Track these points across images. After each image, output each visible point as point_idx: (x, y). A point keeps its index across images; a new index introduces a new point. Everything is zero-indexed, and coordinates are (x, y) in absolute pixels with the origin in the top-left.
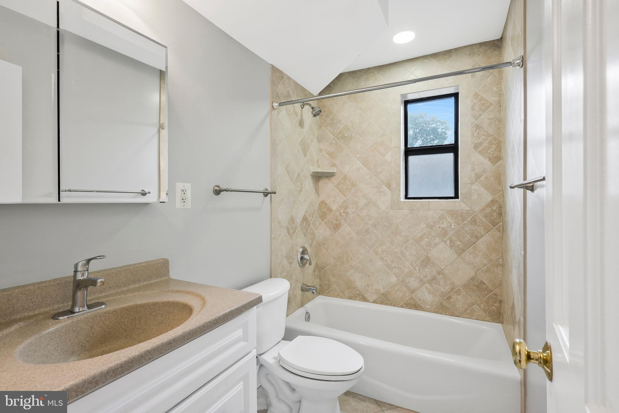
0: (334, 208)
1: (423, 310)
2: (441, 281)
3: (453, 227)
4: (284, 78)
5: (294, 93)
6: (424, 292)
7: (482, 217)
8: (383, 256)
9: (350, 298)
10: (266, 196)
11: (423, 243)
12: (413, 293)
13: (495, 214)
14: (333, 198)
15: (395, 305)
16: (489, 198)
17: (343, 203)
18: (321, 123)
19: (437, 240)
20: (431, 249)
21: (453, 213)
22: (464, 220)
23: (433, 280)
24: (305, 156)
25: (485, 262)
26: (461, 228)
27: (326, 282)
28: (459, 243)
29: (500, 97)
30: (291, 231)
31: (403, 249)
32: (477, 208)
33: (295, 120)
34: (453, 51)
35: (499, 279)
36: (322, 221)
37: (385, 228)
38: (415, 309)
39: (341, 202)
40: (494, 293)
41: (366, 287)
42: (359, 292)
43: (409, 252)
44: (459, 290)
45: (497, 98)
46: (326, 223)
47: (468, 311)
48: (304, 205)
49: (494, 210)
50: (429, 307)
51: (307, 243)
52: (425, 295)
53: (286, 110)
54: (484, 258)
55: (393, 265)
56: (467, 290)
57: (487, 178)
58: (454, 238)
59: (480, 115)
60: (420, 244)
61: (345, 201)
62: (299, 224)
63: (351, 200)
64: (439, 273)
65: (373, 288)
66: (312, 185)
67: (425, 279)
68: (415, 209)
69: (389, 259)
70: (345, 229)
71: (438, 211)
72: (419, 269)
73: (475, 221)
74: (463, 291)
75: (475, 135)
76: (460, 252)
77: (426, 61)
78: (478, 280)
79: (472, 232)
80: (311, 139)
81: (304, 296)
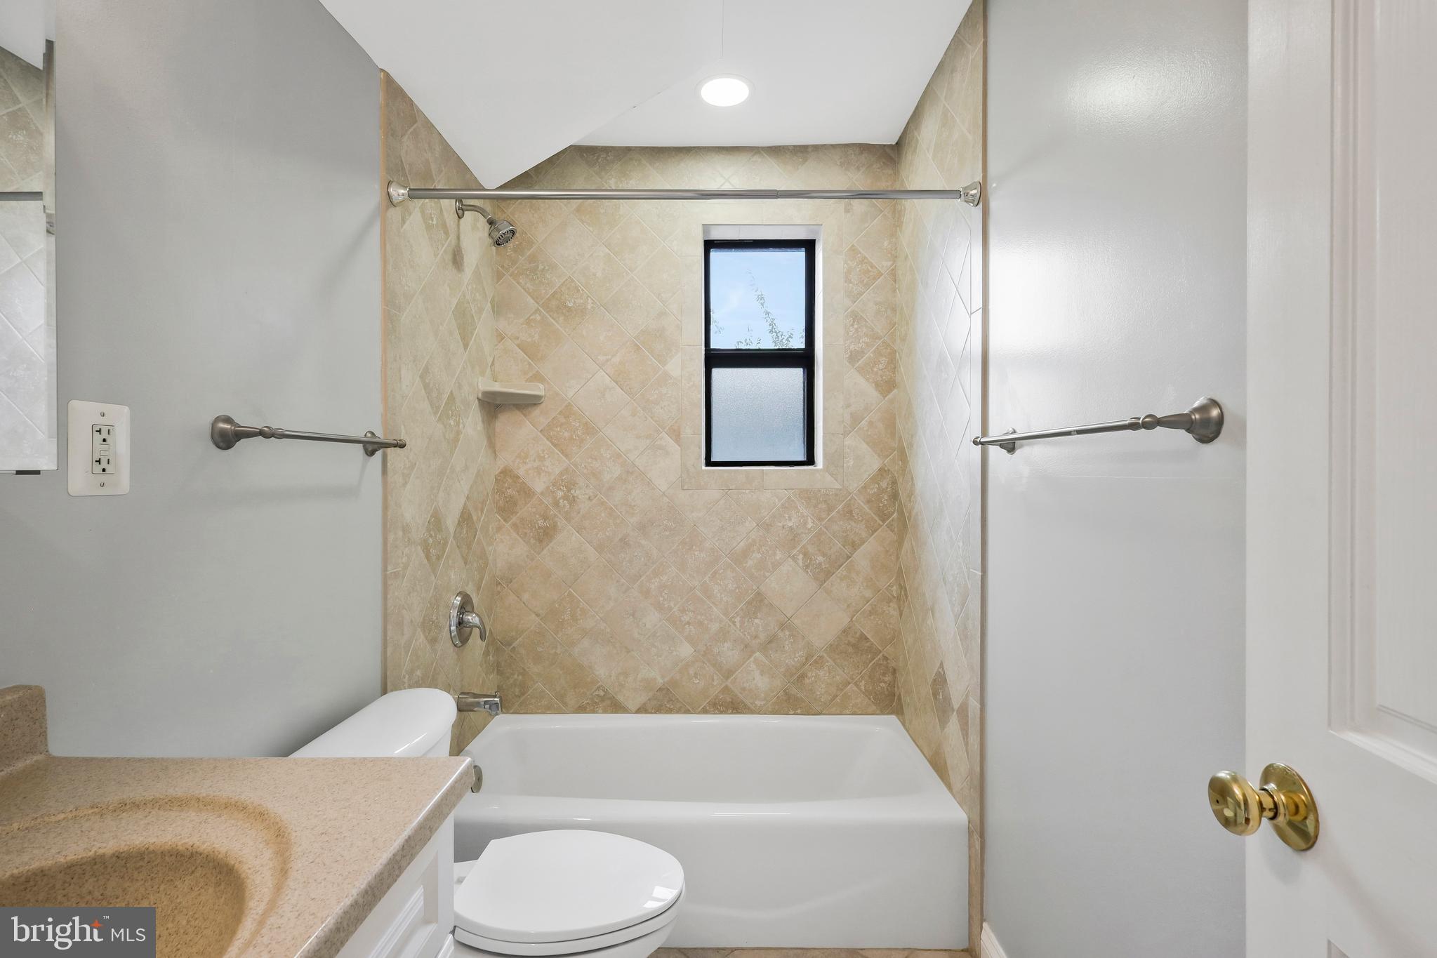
0: (539, 485)
1: (752, 712)
2: (787, 642)
3: (809, 526)
4: (415, 122)
5: (442, 171)
6: (753, 671)
7: (863, 502)
8: (661, 599)
9: (581, 709)
10: (371, 453)
11: (750, 563)
12: (727, 678)
13: (886, 497)
14: (535, 461)
15: (689, 710)
16: (873, 463)
17: (561, 474)
18: (503, 267)
19: (779, 555)
20: (767, 574)
21: (808, 495)
22: (830, 510)
23: (770, 642)
24: (466, 346)
25: (867, 595)
26: (825, 527)
27: (516, 676)
28: (820, 559)
29: (894, 261)
30: (433, 554)
31: (707, 579)
32: (854, 486)
33: (443, 245)
34: (810, 150)
35: (891, 626)
36: (505, 520)
37: (667, 533)
38: (732, 713)
39: (557, 471)
40: (883, 655)
41: (621, 678)
42: (603, 691)
43: (720, 585)
44: (821, 657)
45: (890, 263)
46: (515, 525)
47: (838, 700)
48: (462, 479)
49: (883, 489)
50: (763, 703)
51: (470, 583)
52: (754, 679)
53: (423, 212)
54: (867, 586)
55: (686, 618)
56: (837, 656)
57: (871, 423)
58: (811, 549)
59: (861, 294)
60: (744, 565)
61: (567, 469)
62: (452, 531)
63: (583, 466)
64: (782, 626)
65: (639, 676)
66: (480, 426)
67: (754, 642)
68: (734, 487)
69: (675, 605)
70: (568, 540)
71: (780, 491)
72: (742, 623)
73: (851, 512)
74: (828, 659)
75: (851, 334)
76: (823, 576)
77: (757, 158)
78: (856, 633)
79: (845, 535)
80: (479, 305)
81: (465, 724)
